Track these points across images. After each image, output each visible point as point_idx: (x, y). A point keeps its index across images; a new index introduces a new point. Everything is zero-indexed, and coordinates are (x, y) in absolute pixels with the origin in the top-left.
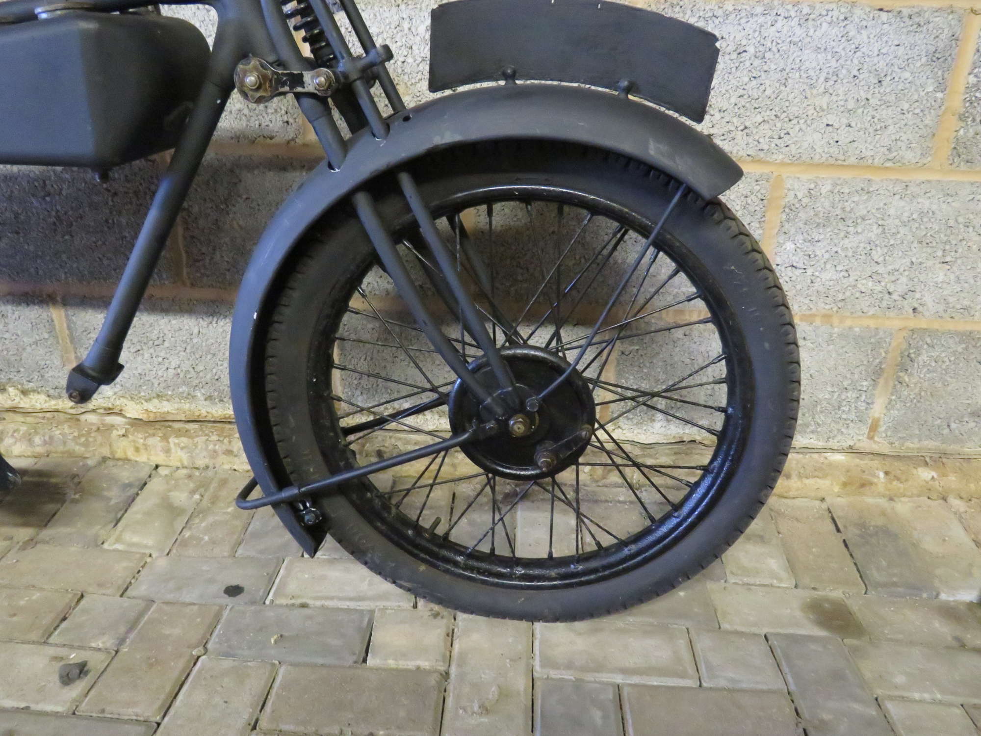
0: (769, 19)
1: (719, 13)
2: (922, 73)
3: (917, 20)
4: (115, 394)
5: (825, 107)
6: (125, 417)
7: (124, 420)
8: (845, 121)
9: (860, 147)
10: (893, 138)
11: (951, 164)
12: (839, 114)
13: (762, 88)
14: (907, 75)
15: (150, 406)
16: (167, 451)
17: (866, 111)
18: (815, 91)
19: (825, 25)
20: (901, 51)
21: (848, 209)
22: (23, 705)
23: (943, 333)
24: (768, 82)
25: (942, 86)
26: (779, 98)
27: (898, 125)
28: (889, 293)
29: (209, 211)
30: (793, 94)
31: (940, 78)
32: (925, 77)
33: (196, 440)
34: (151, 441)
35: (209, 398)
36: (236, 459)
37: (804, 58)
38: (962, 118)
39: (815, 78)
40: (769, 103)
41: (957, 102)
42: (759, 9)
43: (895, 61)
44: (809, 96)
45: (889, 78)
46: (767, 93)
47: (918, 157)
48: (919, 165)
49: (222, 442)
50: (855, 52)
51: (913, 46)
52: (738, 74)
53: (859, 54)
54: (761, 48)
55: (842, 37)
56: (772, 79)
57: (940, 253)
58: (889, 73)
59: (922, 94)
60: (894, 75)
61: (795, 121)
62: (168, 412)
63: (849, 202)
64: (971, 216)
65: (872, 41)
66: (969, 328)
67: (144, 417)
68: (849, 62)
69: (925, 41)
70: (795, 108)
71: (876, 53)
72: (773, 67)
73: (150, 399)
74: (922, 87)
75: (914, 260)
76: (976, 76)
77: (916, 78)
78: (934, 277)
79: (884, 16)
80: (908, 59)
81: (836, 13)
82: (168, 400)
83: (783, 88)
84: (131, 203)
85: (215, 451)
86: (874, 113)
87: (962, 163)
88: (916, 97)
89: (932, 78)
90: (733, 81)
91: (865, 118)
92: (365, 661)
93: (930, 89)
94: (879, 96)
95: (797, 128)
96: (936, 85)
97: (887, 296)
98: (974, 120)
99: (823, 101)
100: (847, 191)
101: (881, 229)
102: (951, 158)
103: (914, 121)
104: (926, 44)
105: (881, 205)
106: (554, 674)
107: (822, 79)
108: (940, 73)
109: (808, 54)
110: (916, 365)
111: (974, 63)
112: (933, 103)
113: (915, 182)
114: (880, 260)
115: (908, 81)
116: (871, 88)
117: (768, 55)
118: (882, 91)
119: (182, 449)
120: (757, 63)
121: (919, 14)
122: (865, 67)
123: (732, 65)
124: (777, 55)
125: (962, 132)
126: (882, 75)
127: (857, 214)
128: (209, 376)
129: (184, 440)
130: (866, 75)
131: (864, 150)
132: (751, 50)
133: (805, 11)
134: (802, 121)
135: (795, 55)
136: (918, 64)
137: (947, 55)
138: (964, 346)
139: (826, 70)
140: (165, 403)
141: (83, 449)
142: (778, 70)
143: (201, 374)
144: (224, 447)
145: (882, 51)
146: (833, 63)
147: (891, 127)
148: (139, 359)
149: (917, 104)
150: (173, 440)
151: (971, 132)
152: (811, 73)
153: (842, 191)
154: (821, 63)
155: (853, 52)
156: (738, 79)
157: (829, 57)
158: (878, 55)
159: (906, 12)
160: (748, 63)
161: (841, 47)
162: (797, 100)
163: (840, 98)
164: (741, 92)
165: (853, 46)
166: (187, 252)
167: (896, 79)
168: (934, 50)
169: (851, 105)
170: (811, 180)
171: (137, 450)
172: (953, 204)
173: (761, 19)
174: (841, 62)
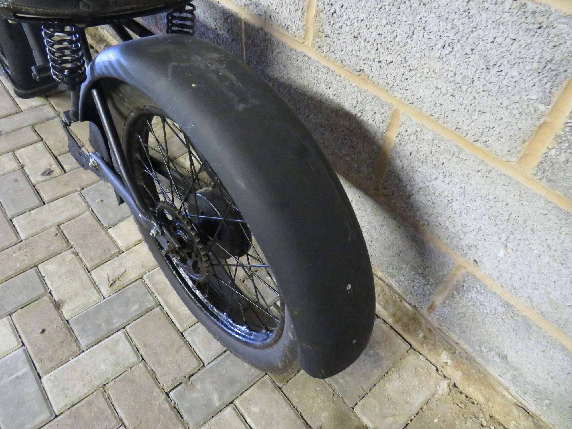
2: (530, 78)
3: (540, 20)
5: (437, 71)
8: (451, 91)
9: (458, 118)
10: (488, 124)
11: (535, 175)
12: (448, 82)
13: (395, 34)
14: (515, 73)
17: (470, 90)
18: (432, 54)
20: (515, 46)
21: (441, 161)
22: (29, 174)
23: (490, 291)
24: (399, 31)
25: (546, 99)
26: (405, 47)
27: (495, 116)
30: (415, 49)
31: (547, 91)
32: (531, 83)
37: (429, 20)
38: (558, 139)
39: (434, 42)
40: (398, 48)
41: (558, 122)
43: (507, 56)
44: (427, 55)
45: (497, 68)
46: (397, 40)
47: (505, 152)
48: (504, 159)
50: (472, 31)
51: (528, 46)
53: (475, 34)
55: (464, 11)
56: (403, 29)
57: (504, 237)
58: (498, 64)
59: (525, 98)
60: (502, 68)
61: (413, 73)
63: (443, 156)
64: (539, 227)
65: (489, 26)
66: (512, 302)
68: (464, 39)
69: (542, 46)
70: (415, 62)
71: (491, 40)
72: (405, 19)
74: (526, 91)
75: (483, 228)
77: (522, 80)
78: (495, 250)
80: (520, 58)
83: (409, 40)
86: (476, 95)
87: (544, 180)
88: (517, 98)
89: (539, 87)
90: (375, 20)
91: (468, 95)
92: (109, 228)
93: (534, 97)
94: (484, 82)
95: (414, 79)
96: (541, 95)
99: (438, 66)
100: (442, 147)
101: (462, 190)
102: (536, 169)
103: (510, 120)
104: (543, 50)
105: (466, 173)
106: (148, 281)
107: (439, 46)
108: (549, 84)
109: (432, 18)
110: (466, 295)
112: (533, 112)
113: (497, 171)
114: (458, 211)
115: (515, 80)
116: (479, 71)
118: (487, 78)
121: (543, 13)
122: (478, 49)
123: (376, 6)
124: (409, 10)
125: (553, 152)
126: (492, 63)
127: (447, 169)
130: (477, 57)
131: (461, 122)
134: (419, 75)
135: (422, 15)
136: (528, 67)
137: (562, 69)
138: (504, 311)
139: (444, 39)
142: (407, 23)
145: (497, 40)
146: (451, 35)
147: (488, 115)
149: (518, 105)
151: (563, 157)
152: (432, 36)
153: (439, 145)
154: (441, 31)
155: (470, 30)
156: (379, 19)
157: (449, 27)
158: (493, 42)
161: (461, 21)
162: (418, 55)
163: (451, 69)
164: (380, 31)
165: (471, 25)
167: (503, 73)
168: (548, 59)
169: (458, 79)
170: (419, 124)
172: (525, 207)
174: (458, 36)
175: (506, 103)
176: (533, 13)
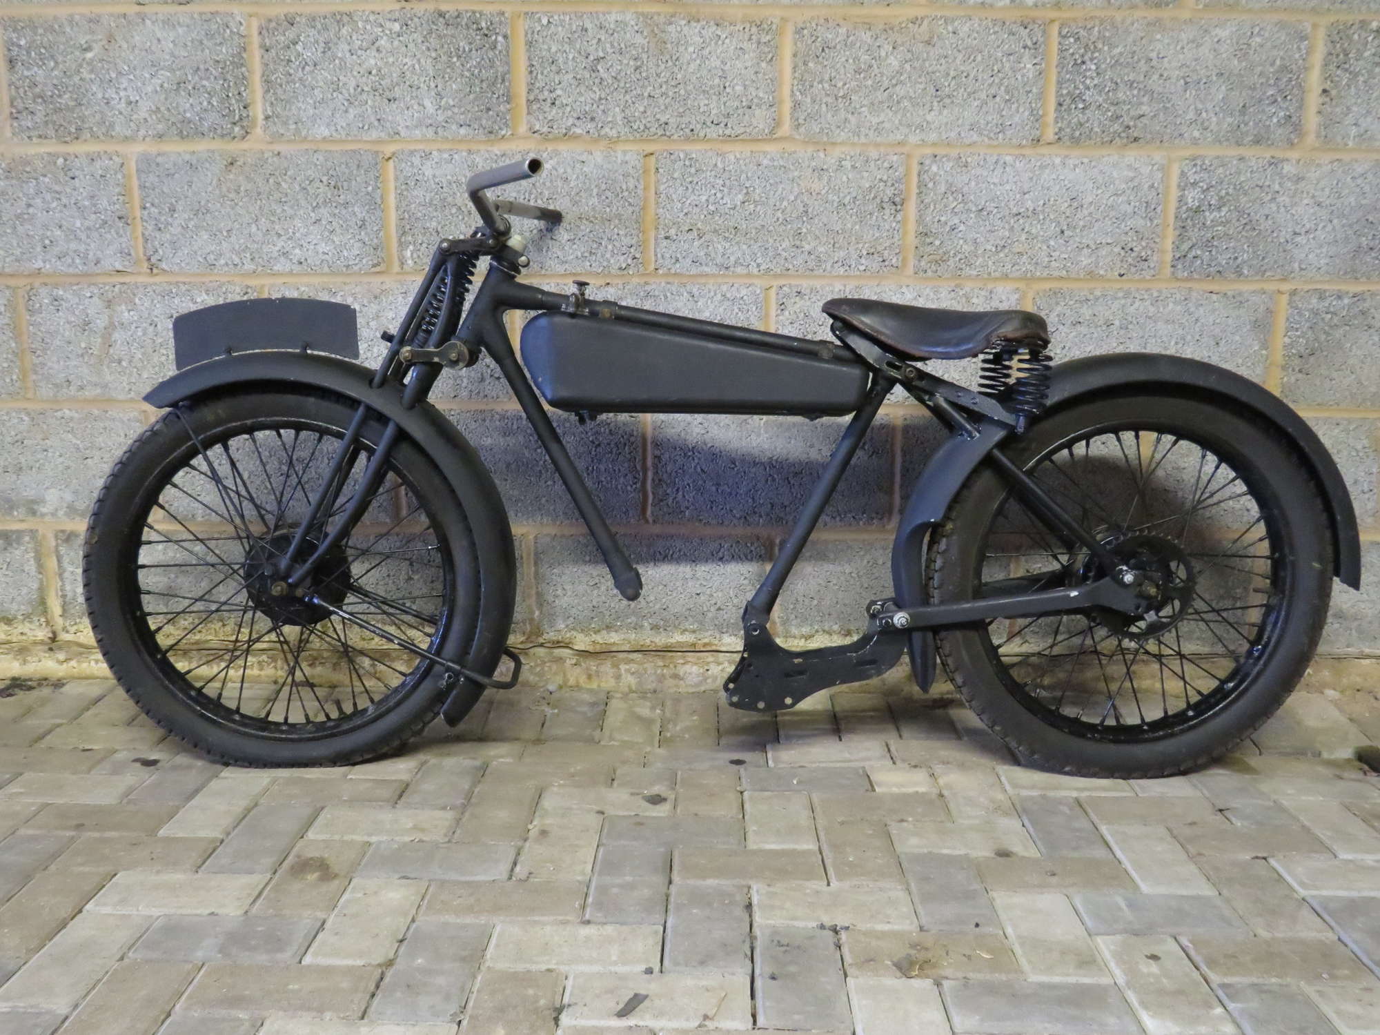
0: (1129, 301)
1: (1091, 297)
2: (1249, 337)
3: (1239, 299)
4: (567, 626)
6: (572, 649)
7: (571, 652)
14: (1237, 338)
15: (599, 638)
16: (618, 677)
19: (1171, 305)
20: (1230, 321)
22: (633, 814)
25: (1265, 346)
28: (1248, 510)
29: (678, 457)
31: (1263, 340)
32: (1251, 340)
33: (645, 665)
34: (602, 668)
35: (655, 627)
36: (682, 682)
38: (1284, 368)
41: (1279, 357)
42: (1120, 294)
43: (1227, 328)
45: (1224, 340)
49: (668, 666)
50: (1196, 323)
51: (1238, 317)
52: (1109, 341)
53: (1199, 324)
54: (1125, 322)
55: (1185, 312)
56: (1135, 344)
58: (1224, 337)
59: (1251, 351)
60: (1228, 338)
62: (614, 643)
65: (1208, 315)
67: (591, 649)
68: (1192, 330)
69: (1247, 313)
71: (1212, 323)
72: (1135, 335)
73: (599, 631)
74: (1250, 346)
76: (1290, 337)
77: (1245, 340)
79: (1214, 297)
80: (1237, 327)
81: (1178, 296)
82: (616, 631)
84: (611, 452)
85: (663, 675)
88: (1246, 354)
89: (1257, 340)
90: (1105, 346)
93: (1257, 348)
94: (1218, 354)
96: (1260, 344)
97: (1246, 513)
98: (1293, 370)
104: (1249, 316)
106: (1024, 793)
107: (1173, 343)
108: (1262, 336)
109: (1160, 325)
111: (1286, 328)
112: (1261, 358)
115: (1239, 342)
116: (1212, 348)
117: (1130, 326)
118: (1220, 350)
119: (633, 674)
120: (1122, 332)
122: (1205, 333)
125: (1285, 379)
128: (657, 607)
129: (634, 667)
130: (1206, 339)
132: (1117, 323)
133: (1155, 294)
136: (1245, 330)
137: (1265, 323)
140: (613, 634)
141: (537, 679)
143: (651, 605)
144: (672, 671)
145: (1216, 321)
146: (1180, 332)
148: (595, 592)
150: (623, 667)
151: (1293, 379)
152: (1165, 339)
155: (1194, 322)
158: (1214, 324)
159: (1229, 293)
160: (1115, 333)
161: (1185, 319)
165: (1194, 319)
166: (653, 493)
168: (1255, 320)
171: (589, 677)
173: (1123, 302)
174: (1187, 329)
175: (1240, 361)
176: (1234, 297)
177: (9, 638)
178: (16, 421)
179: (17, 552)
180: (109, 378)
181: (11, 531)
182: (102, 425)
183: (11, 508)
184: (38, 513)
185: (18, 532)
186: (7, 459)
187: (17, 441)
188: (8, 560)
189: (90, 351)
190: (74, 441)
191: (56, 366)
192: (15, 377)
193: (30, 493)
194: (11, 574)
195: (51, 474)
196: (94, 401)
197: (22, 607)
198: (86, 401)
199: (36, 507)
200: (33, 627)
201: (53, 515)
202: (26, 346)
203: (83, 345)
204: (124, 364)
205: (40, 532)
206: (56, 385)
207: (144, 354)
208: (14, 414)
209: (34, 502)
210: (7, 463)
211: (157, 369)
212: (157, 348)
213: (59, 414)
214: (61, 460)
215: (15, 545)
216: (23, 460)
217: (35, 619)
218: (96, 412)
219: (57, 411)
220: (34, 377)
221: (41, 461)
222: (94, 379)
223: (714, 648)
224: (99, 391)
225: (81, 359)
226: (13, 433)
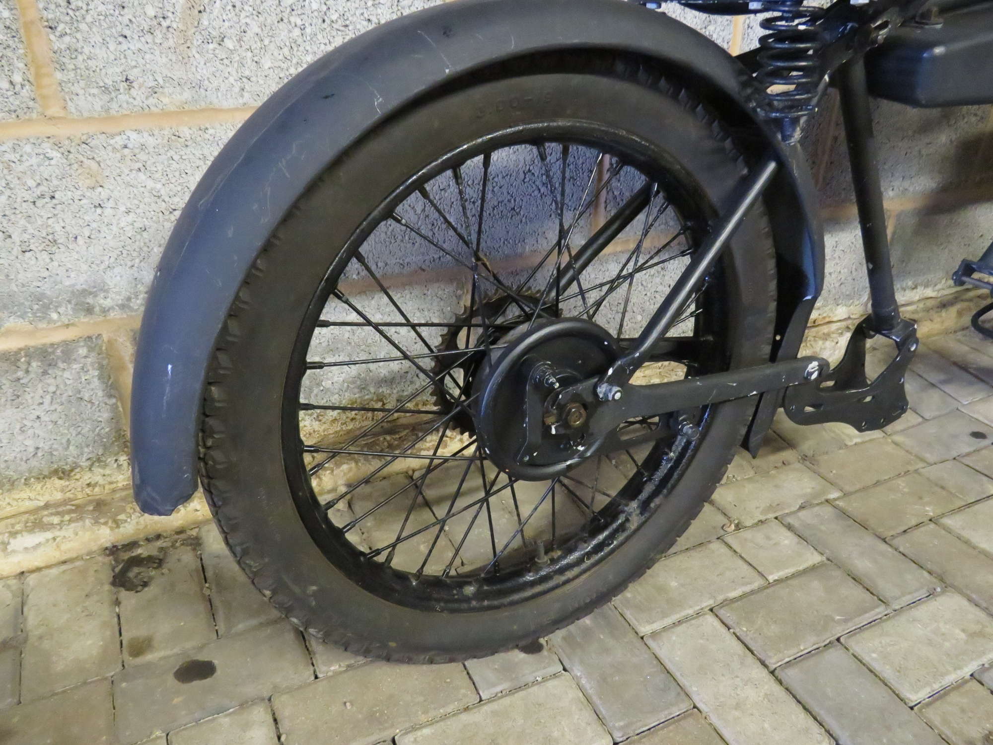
177: (69, 495)
178: (34, 161)
179: (67, 374)
180: (204, 72)
181: (52, 345)
182: (198, 153)
183: (46, 308)
184: (97, 309)
185: (66, 343)
186: (25, 231)
187: (42, 196)
188: (52, 389)
189: (165, 24)
190: (150, 184)
191: (100, 52)
192: (17, 78)
193: (79, 280)
194: (59, 409)
195: (112, 243)
196: (181, 112)
197: (86, 450)
198: (165, 114)
199: (90, 300)
200: (107, 472)
201: (123, 307)
202: (32, 14)
203: (151, 12)
204: (229, 43)
205: (105, 337)
206: (106, 89)
207: (263, 26)
208: (28, 148)
209: (84, 293)
210: (26, 237)
211: (286, 51)
212: (286, 15)
213: (119, 141)
214: (131, 217)
215: (61, 365)
216: (58, 228)
217: (110, 460)
218: (185, 132)
219: (112, 136)
220: (59, 75)
221: (94, 225)
222: (178, 73)
223: (827, 320)
224: (187, 95)
225: (149, 37)
226: (31, 183)
